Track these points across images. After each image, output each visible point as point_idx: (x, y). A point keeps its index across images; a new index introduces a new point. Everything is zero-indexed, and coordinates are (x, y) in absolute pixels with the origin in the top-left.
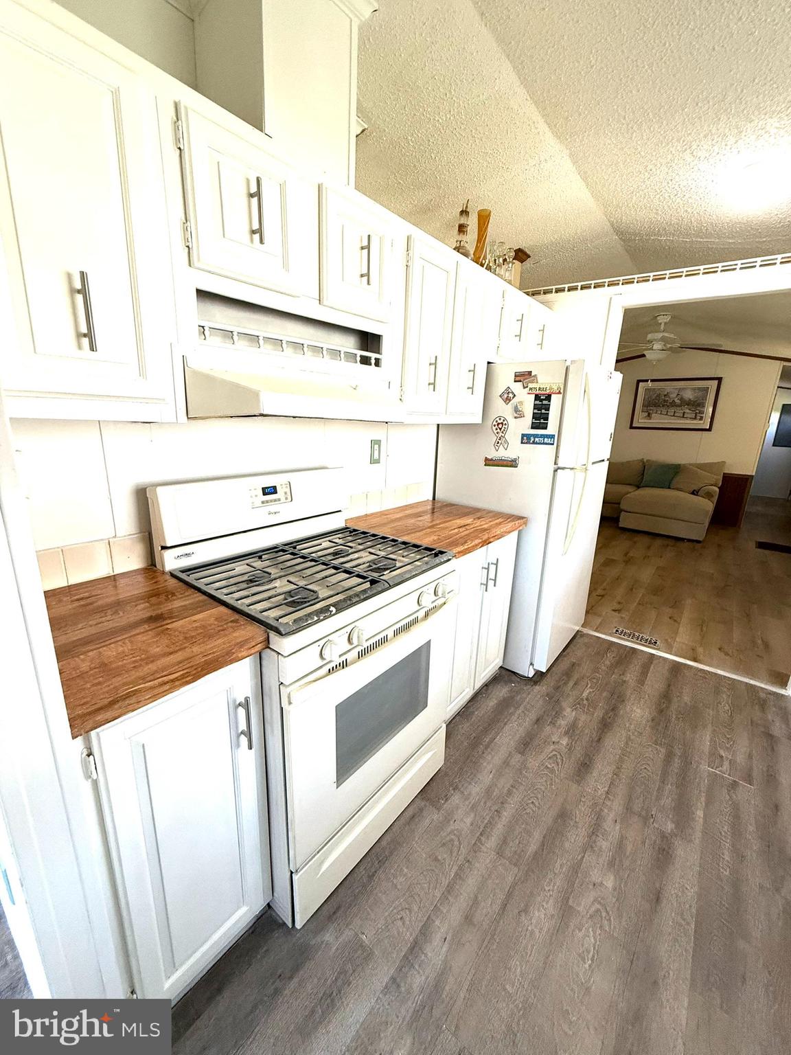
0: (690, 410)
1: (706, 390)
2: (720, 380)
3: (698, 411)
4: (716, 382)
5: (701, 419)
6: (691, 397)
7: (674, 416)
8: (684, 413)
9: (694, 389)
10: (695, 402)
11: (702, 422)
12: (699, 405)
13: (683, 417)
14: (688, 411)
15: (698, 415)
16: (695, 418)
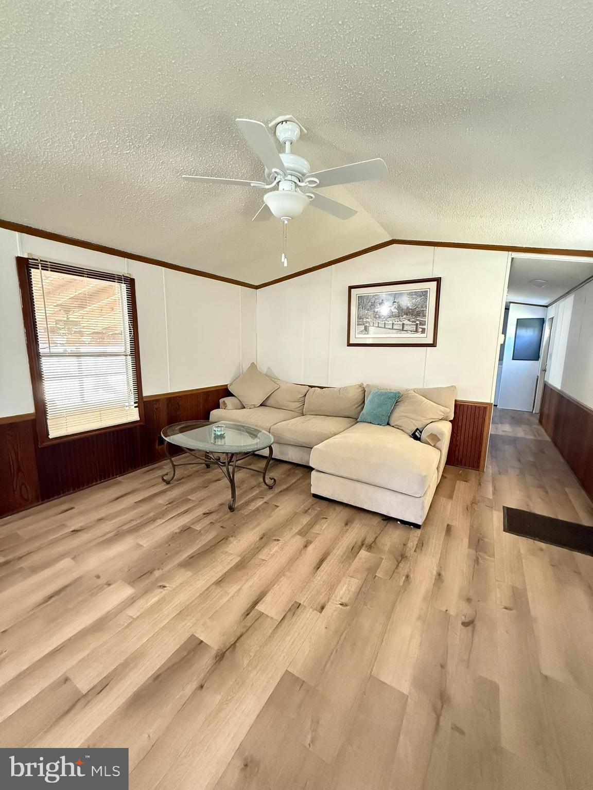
0: (409, 320)
1: (424, 294)
2: (438, 280)
3: (418, 322)
4: (435, 283)
5: (423, 331)
6: (409, 305)
7: (393, 329)
8: (403, 324)
9: (410, 294)
10: (413, 310)
11: (424, 335)
12: (418, 314)
13: (403, 330)
14: (406, 322)
15: (419, 326)
16: (416, 331)
